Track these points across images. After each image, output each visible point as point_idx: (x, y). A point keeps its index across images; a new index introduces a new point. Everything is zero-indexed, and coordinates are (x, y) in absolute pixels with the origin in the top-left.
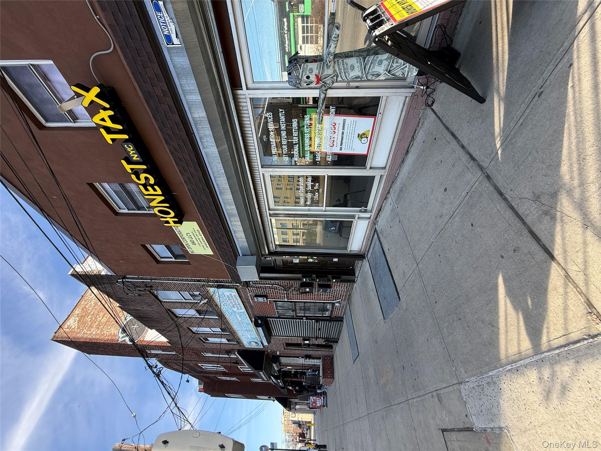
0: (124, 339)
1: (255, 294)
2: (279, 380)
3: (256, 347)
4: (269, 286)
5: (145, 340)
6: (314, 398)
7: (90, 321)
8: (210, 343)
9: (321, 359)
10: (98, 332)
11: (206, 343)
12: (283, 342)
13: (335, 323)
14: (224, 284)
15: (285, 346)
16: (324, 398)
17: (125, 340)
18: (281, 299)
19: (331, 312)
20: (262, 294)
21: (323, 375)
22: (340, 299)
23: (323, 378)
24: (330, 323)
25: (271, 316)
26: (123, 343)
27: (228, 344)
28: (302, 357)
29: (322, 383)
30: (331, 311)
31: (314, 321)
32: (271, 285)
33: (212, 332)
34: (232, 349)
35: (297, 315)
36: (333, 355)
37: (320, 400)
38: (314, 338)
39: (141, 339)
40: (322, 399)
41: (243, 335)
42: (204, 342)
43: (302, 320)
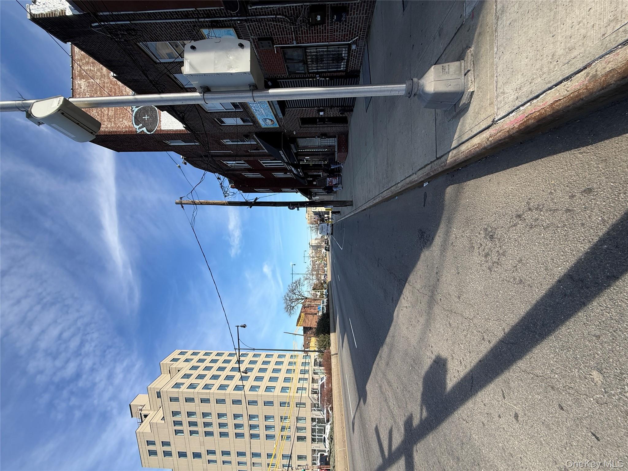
0: (141, 130)
1: (258, 37)
2: (299, 170)
3: (272, 126)
4: (272, 18)
5: (162, 129)
6: (330, 179)
7: (98, 115)
8: (226, 126)
9: (336, 137)
10: (112, 125)
11: (222, 126)
12: (298, 117)
13: (351, 79)
14: (218, 19)
15: (301, 124)
16: (339, 178)
17: (143, 131)
18: (289, 44)
19: (347, 62)
20: (266, 36)
21: (338, 150)
22: (357, 36)
23: (338, 152)
24: (345, 80)
25: (281, 76)
26: (142, 133)
27: (244, 125)
28: (318, 137)
29: (337, 159)
30: (347, 60)
31: (328, 79)
32: (275, 16)
33: (225, 110)
34: (250, 132)
35: (310, 71)
36: (348, 131)
37: (336, 180)
38: (329, 107)
39: (158, 129)
40: (337, 179)
41: (256, 110)
42: (221, 125)
43: (315, 79)
